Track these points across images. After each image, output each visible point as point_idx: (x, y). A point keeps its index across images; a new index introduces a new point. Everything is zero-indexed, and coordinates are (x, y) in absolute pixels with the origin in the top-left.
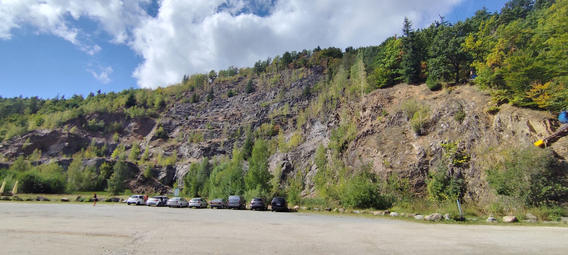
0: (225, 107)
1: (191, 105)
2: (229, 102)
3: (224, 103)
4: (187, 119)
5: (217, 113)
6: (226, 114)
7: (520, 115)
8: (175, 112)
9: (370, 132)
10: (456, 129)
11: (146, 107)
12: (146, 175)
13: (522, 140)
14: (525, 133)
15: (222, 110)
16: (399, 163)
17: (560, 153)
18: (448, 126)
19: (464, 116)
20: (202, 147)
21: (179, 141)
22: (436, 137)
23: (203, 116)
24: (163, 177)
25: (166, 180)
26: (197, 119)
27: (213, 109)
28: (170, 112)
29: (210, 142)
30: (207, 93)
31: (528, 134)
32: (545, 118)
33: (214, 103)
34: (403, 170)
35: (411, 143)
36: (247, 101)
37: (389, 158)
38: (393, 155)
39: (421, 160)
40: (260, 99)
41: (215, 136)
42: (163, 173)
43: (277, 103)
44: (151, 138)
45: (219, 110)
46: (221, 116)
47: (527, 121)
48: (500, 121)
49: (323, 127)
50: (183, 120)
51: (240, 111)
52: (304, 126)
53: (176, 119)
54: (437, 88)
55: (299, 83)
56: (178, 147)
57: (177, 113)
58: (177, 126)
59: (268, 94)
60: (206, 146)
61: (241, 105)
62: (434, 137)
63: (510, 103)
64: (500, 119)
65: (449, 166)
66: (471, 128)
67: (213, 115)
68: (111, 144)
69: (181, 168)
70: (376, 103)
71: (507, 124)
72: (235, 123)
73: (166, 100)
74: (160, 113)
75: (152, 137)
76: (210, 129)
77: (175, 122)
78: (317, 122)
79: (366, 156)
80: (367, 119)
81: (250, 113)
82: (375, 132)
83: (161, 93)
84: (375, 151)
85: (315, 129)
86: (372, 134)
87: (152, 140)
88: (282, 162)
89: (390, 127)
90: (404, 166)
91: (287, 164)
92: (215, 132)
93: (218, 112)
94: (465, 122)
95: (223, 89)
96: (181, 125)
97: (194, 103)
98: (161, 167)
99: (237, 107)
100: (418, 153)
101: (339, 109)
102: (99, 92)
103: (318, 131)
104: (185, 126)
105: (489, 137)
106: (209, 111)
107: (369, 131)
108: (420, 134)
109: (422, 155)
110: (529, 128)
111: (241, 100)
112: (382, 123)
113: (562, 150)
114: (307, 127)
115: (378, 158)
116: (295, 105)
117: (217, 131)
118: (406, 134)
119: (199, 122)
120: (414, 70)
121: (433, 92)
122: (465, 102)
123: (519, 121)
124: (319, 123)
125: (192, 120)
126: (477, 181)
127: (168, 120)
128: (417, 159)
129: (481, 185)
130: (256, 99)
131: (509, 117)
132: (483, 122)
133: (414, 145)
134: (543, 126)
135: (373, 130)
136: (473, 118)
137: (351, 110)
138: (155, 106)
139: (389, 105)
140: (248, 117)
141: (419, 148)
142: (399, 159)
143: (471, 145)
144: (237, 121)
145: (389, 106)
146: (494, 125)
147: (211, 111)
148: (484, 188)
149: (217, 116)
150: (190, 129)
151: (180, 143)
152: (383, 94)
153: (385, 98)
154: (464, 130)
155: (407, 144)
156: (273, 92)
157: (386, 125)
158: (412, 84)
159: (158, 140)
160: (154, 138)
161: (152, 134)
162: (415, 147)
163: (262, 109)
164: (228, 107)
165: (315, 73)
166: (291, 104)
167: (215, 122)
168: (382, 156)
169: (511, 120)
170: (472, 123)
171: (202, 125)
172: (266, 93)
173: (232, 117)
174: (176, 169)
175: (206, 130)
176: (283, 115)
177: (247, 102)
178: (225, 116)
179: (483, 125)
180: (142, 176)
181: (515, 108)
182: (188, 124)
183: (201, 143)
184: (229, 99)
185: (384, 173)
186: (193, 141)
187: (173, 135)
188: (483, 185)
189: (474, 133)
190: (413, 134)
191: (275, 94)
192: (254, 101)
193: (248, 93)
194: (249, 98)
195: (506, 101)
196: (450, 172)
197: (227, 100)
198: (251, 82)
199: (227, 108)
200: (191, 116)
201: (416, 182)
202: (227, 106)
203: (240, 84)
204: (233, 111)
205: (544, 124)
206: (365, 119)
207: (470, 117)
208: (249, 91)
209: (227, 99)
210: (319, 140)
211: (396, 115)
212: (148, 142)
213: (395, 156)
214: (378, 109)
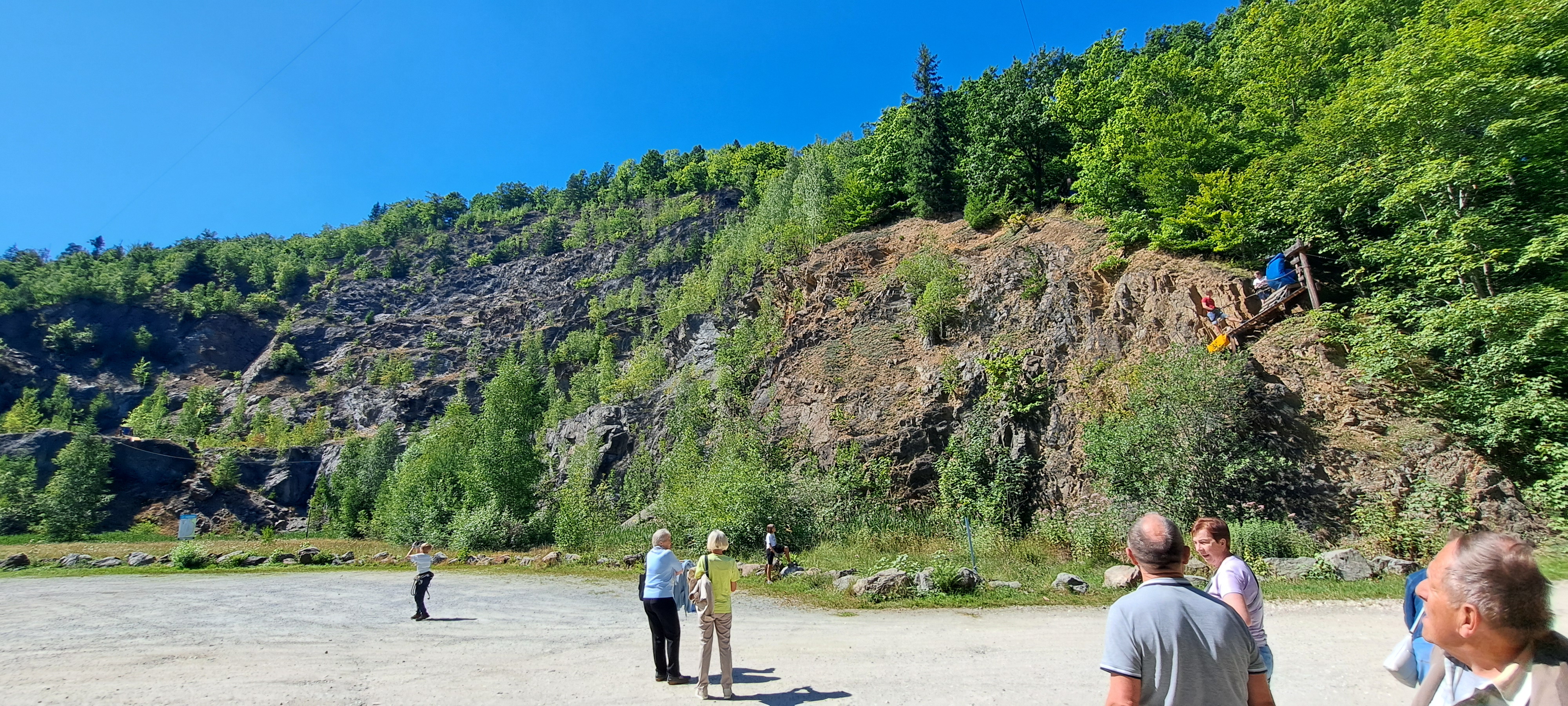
0: (482, 291)
1: (384, 284)
2: (493, 277)
3: (478, 279)
4: (371, 322)
5: (459, 305)
6: (484, 308)
7: (1175, 274)
8: (334, 301)
9: (813, 338)
10: (1024, 322)
11: (245, 287)
12: (216, 480)
13: (1178, 339)
14: (1185, 320)
15: (474, 297)
16: (873, 417)
17: (1270, 364)
18: (1005, 314)
19: (1045, 288)
20: (403, 396)
21: (342, 383)
22: (974, 346)
23: (419, 314)
24: (278, 482)
25: (287, 489)
26: (400, 321)
27: (448, 295)
28: (321, 301)
29: (426, 383)
30: (432, 254)
31: (1191, 323)
32: (1233, 278)
33: (452, 280)
34: (881, 436)
35: (911, 363)
36: (544, 274)
37: (850, 405)
38: (863, 394)
39: (931, 408)
40: (576, 270)
41: (449, 365)
42: (279, 472)
43: (618, 278)
44: (255, 374)
45: (464, 299)
46: (469, 312)
47: (1190, 286)
48: (1127, 295)
49: (718, 336)
50: (360, 324)
51: (522, 299)
52: (672, 336)
53: (336, 322)
54: (989, 225)
55: (678, 230)
56: (338, 397)
57: (343, 304)
58: (339, 341)
59: (599, 256)
60: (415, 394)
61: (525, 286)
62: (970, 345)
63: (1153, 245)
64: (1127, 289)
65: (1000, 420)
66: (1059, 315)
67: (446, 312)
68: (126, 394)
69: (334, 455)
70: (841, 265)
71: (1144, 302)
72: (505, 332)
73: (311, 269)
74: (290, 304)
75: (261, 371)
76: (433, 348)
77: (332, 331)
78: (704, 324)
79: (793, 402)
80: (814, 307)
81: (547, 306)
82: (825, 335)
83: (299, 252)
84: (817, 387)
85: (699, 341)
86: (817, 341)
87: (258, 379)
88: (601, 430)
89: (865, 324)
90: (887, 424)
91: (614, 433)
92: (448, 357)
93: (461, 302)
94: (1044, 303)
95: (479, 243)
96: (350, 337)
97: (394, 278)
98: (271, 455)
99: (516, 291)
100: (925, 389)
101: (760, 289)
102: (98, 242)
103: (706, 346)
104: (362, 339)
105: (1100, 340)
106: (435, 299)
107: (811, 334)
108: (937, 338)
109: (936, 394)
110: (1194, 307)
111: (528, 271)
112: (848, 314)
113: (1274, 357)
114: (680, 337)
115: (821, 406)
116: (661, 283)
117: (453, 352)
118: (903, 341)
119: (406, 329)
120: (937, 180)
121: (978, 235)
122: (1046, 250)
123: (1172, 290)
124: (711, 325)
125: (386, 324)
126: (1064, 459)
127: (313, 323)
128: (921, 406)
129: (1074, 469)
130: (567, 271)
131: (1149, 279)
132: (1086, 298)
133: (919, 369)
134: (1230, 298)
135: (822, 331)
136: (1064, 290)
137: (785, 289)
138: (276, 285)
139: (874, 269)
140: (542, 315)
141: (931, 376)
142: (876, 405)
143: (1055, 362)
144: (513, 327)
145: (873, 273)
146: (1112, 305)
147: (443, 302)
148: (1082, 475)
149: (460, 314)
150: (378, 349)
151: (344, 389)
152: (860, 243)
153: (864, 253)
154: (1041, 323)
155: (902, 366)
156: (611, 251)
157: (858, 318)
158: (933, 218)
159: (280, 379)
160: (265, 375)
161: (261, 363)
162: (922, 374)
163: (577, 294)
164: (491, 291)
165: (720, 205)
166: (654, 281)
167: (450, 331)
168: (834, 400)
169: (1153, 287)
170: (1061, 303)
171: (413, 338)
172: (592, 255)
173: (497, 317)
174: (320, 459)
175: (424, 350)
176: (630, 310)
177: (543, 277)
178: (482, 314)
179: (1084, 306)
180: (206, 482)
181: (1164, 257)
182: (373, 336)
183: (403, 385)
184: (495, 270)
185: (830, 446)
186: (379, 380)
187: (326, 365)
188: (1079, 470)
189: (1063, 329)
190: (920, 340)
191: (616, 257)
192: (561, 274)
193: (548, 254)
194: (547, 266)
195: (1143, 241)
196: (1003, 437)
197: (489, 272)
198: (555, 226)
199: (486, 293)
200: (383, 315)
201: (914, 467)
202: (488, 286)
203: (526, 233)
204: (503, 299)
205: (1230, 292)
206: (810, 307)
207: (1057, 286)
208: (549, 248)
209: (489, 269)
210: (705, 368)
211: (885, 292)
212: (247, 386)
213: (865, 399)
214: (845, 281)
